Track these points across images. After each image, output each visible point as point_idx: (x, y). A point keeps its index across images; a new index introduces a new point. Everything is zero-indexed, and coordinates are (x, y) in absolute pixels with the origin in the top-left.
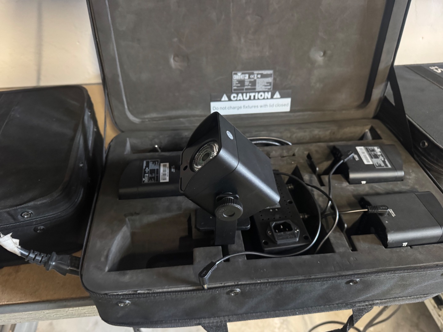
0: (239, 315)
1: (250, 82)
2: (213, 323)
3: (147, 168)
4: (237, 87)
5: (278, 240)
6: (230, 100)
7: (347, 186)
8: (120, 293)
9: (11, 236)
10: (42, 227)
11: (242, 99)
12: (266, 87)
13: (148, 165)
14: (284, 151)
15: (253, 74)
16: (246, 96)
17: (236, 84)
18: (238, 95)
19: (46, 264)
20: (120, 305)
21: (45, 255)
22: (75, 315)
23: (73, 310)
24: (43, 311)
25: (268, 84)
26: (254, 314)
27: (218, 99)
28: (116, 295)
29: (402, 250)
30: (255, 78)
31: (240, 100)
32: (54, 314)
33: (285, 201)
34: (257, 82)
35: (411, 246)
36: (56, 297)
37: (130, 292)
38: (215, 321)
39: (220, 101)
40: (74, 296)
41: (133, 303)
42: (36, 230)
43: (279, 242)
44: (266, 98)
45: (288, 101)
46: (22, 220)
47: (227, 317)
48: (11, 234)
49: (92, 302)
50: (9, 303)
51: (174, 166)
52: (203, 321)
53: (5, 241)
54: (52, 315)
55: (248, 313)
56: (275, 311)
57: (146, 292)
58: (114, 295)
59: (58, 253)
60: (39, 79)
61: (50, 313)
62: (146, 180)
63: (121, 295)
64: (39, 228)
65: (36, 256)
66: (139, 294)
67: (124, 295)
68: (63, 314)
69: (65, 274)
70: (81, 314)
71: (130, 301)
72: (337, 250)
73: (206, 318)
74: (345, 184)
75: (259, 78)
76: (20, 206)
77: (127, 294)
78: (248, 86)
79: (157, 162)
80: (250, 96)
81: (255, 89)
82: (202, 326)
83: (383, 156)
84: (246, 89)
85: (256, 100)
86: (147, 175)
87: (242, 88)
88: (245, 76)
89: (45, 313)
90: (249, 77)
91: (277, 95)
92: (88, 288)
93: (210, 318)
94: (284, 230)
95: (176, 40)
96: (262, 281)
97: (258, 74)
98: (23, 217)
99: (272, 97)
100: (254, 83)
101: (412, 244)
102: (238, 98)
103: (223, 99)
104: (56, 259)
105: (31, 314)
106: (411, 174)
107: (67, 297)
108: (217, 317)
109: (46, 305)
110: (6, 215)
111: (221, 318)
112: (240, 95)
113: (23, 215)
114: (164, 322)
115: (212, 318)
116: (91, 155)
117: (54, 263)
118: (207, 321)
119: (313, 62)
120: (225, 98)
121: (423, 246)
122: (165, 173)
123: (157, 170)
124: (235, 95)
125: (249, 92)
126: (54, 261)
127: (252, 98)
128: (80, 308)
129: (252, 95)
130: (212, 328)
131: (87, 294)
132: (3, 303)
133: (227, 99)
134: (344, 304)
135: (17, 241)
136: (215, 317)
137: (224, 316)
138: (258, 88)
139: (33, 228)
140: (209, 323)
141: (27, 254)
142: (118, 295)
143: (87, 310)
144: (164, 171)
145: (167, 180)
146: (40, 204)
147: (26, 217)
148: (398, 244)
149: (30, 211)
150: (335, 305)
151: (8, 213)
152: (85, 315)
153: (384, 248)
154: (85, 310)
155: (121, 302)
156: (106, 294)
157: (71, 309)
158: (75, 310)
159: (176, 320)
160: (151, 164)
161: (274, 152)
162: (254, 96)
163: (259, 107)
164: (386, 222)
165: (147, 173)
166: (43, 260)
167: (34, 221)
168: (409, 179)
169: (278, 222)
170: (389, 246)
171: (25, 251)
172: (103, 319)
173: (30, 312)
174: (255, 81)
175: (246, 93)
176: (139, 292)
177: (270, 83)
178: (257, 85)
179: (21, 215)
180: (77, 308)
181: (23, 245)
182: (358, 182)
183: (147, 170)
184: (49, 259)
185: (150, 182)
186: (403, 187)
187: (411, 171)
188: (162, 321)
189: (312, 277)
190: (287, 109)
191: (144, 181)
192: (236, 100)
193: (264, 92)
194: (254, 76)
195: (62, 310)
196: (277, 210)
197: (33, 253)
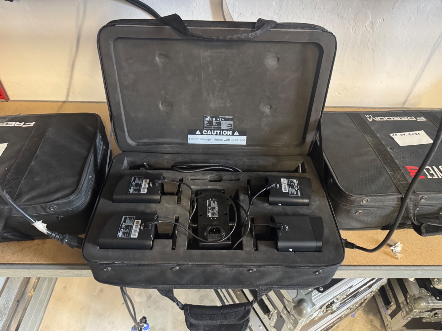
0: (181, 284)
1: (217, 123)
2: (164, 288)
3: (134, 182)
4: (207, 125)
5: (209, 238)
6: (202, 134)
7: (268, 206)
8: (104, 263)
9: (42, 222)
10: (62, 216)
11: (211, 134)
12: (228, 127)
13: (134, 181)
14: (233, 176)
15: (219, 118)
16: (214, 133)
17: (207, 123)
18: (208, 131)
19: (62, 241)
20: (104, 270)
21: (62, 235)
22: (79, 275)
23: (78, 272)
24: (59, 270)
25: (230, 125)
26: (191, 285)
27: (193, 132)
28: (102, 263)
29: (288, 253)
30: (220, 120)
31: (209, 135)
32: (65, 273)
33: (223, 213)
34: (222, 123)
35: (295, 252)
36: (67, 262)
37: (111, 263)
38: (165, 287)
39: (195, 134)
40: (79, 262)
41: (112, 270)
42: (58, 218)
43: (210, 240)
44: (228, 134)
45: (245, 138)
46: (50, 211)
47: (174, 285)
48: (42, 221)
49: (88, 267)
50: (37, 263)
51: (152, 182)
52: (158, 286)
53: (38, 225)
54: (64, 274)
55: (188, 284)
56: (205, 285)
57: (120, 263)
58: (101, 263)
59: (70, 234)
60: (68, 96)
61: (62, 272)
62: (131, 191)
63: (105, 263)
64: (60, 217)
65: (56, 235)
66: (116, 264)
67: (107, 263)
68: (71, 274)
69: (73, 248)
70: (83, 275)
71: (111, 268)
72: (244, 249)
73: (160, 284)
74: (266, 205)
75: (223, 121)
76: (49, 203)
77: (108, 264)
78: (216, 125)
79: (141, 178)
80: (217, 133)
81: (220, 128)
82: (157, 290)
83: (297, 187)
84: (214, 128)
85: (221, 135)
86: (133, 187)
87: (210, 127)
88: (213, 119)
89: (60, 272)
90: (216, 120)
91: (236, 133)
92: (86, 257)
93: (163, 285)
94: (216, 233)
95: (163, 92)
96: (192, 263)
97: (222, 118)
98: (50, 210)
99: (233, 134)
100: (219, 124)
101: (296, 250)
102: (208, 134)
103: (197, 133)
104: (68, 238)
105: (51, 271)
106: (317, 201)
107: (74, 263)
108: (168, 285)
109: (61, 267)
110: (39, 208)
111: (170, 285)
112: (209, 131)
113: (50, 208)
114: (133, 284)
115: (164, 285)
116: (99, 168)
117: (66, 241)
118: (160, 286)
119: (263, 113)
120: (198, 132)
121: (303, 252)
122: (145, 187)
123: (140, 184)
124: (206, 131)
125: (216, 130)
126: (67, 239)
127: (218, 134)
128: (82, 271)
129: (218, 132)
130: (163, 291)
131: (86, 262)
132: (34, 263)
133: (199, 133)
134: (252, 286)
135: (45, 225)
136: (166, 284)
137: (172, 285)
138: (223, 127)
139: (56, 217)
140: (161, 288)
141: (51, 233)
142: (103, 263)
143: (87, 273)
144: (145, 185)
145: (146, 192)
146: (61, 203)
147: (52, 209)
148: (286, 250)
149: (55, 206)
150: (246, 285)
151: (41, 206)
152: (86, 276)
153: (276, 251)
154: (86, 273)
155: (105, 268)
156: (96, 262)
157: (76, 271)
158: (79, 272)
159: (141, 284)
160: (137, 179)
161: (225, 176)
162: (220, 133)
163: (223, 140)
164: (280, 234)
165: (133, 186)
166: (60, 238)
167: (57, 213)
168: (313, 205)
169: (213, 227)
170: (279, 250)
171: (50, 232)
172: (95, 278)
173: (50, 270)
174: (220, 122)
175: (214, 130)
176: (115, 263)
177: (231, 125)
178: (222, 125)
179: (49, 208)
180: (80, 271)
181: (48, 227)
182: (275, 204)
183: (134, 184)
184: (64, 238)
185: (134, 192)
186: (306, 211)
187: (317, 200)
188: (132, 283)
189: (224, 264)
190: (244, 143)
191: (130, 192)
192: (207, 134)
193: (227, 130)
194: (219, 119)
195: (71, 270)
196: (215, 218)
197: (55, 233)
